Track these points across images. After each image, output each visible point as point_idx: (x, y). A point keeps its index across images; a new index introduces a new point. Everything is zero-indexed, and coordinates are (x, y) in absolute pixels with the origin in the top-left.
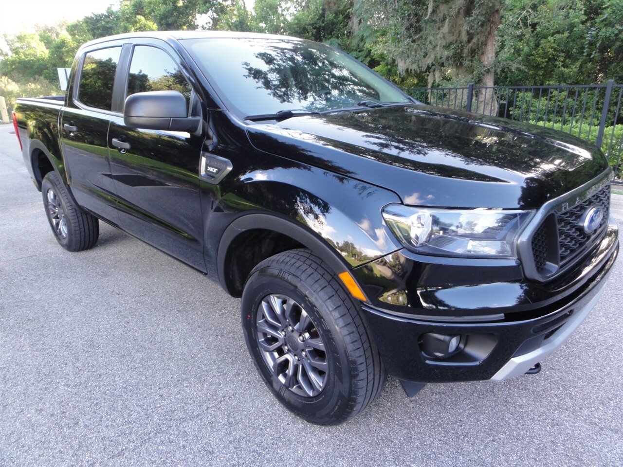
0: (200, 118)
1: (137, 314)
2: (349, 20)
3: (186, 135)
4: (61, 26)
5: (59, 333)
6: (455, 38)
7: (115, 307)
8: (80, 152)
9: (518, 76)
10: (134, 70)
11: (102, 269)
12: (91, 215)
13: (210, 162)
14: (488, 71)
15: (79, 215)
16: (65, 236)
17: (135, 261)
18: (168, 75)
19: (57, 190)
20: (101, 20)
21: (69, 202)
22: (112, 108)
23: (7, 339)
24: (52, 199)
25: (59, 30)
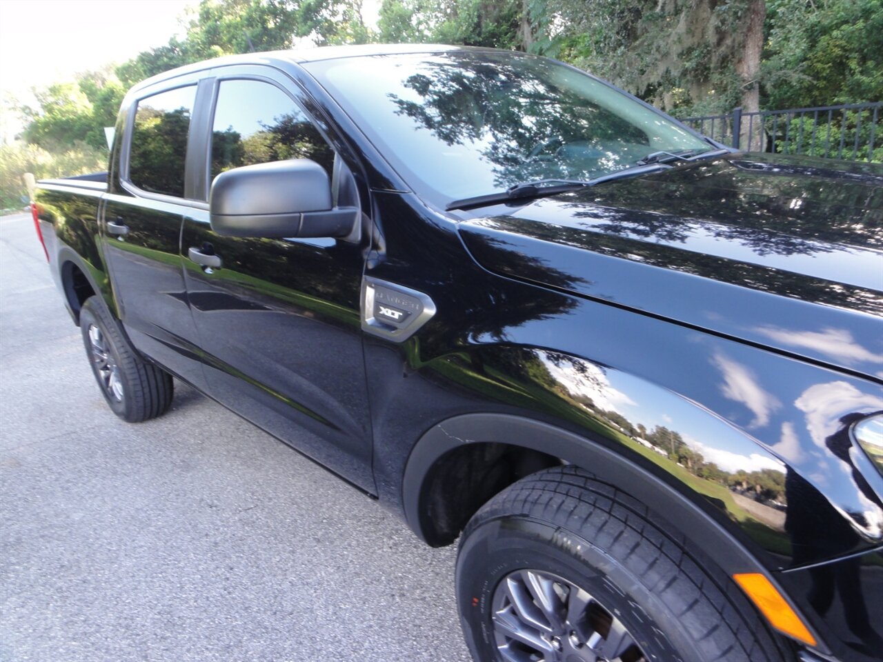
0: (358, 210)
1: (246, 548)
2: (517, 29)
3: (330, 242)
4: (107, 70)
5: (112, 595)
6: (696, 40)
7: (207, 535)
8: (138, 260)
9: (786, 93)
10: (220, 127)
11: (182, 455)
12: (161, 371)
13: (385, 297)
14: (750, 88)
15: (141, 366)
16: (119, 398)
17: (234, 436)
18: (264, 130)
19: (104, 328)
20: (162, 56)
21: (123, 346)
22: (186, 192)
23: (24, 611)
24: (97, 340)
25: (105, 75)
